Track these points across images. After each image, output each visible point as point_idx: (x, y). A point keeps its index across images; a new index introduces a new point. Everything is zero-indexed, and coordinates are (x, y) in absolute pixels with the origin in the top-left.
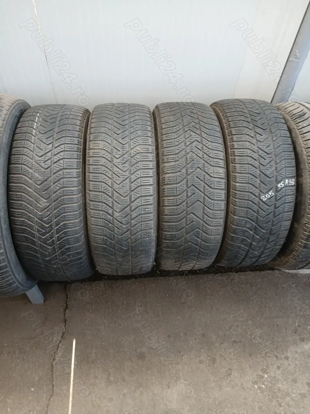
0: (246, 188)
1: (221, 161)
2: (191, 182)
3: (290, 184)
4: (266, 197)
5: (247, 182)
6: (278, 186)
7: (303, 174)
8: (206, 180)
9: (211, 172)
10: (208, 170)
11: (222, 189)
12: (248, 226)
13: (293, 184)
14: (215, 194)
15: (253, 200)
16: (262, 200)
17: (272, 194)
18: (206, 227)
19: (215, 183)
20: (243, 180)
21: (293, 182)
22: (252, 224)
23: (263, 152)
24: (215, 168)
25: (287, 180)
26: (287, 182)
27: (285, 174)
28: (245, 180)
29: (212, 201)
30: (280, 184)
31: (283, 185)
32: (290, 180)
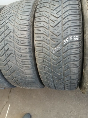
0: (41, 44)
1: (26, 27)
2: (6, 41)
3: (74, 40)
4: (54, 51)
5: (41, 40)
6: (64, 42)
7: (86, 31)
8: (15, 40)
9: (18, 34)
10: (16, 33)
11: (26, 45)
12: (46, 70)
13: (77, 40)
14: (22, 49)
15: (46, 53)
16: (52, 53)
17: (59, 48)
18: (20, 69)
19: (21, 41)
20: (38, 38)
21: (77, 38)
22: (48, 69)
23: (53, 17)
24: (21, 31)
25: (71, 37)
26: (71, 39)
27: (69, 32)
28: (39, 38)
29: (21, 54)
30: (65, 40)
31: (68, 40)
32: (74, 37)
